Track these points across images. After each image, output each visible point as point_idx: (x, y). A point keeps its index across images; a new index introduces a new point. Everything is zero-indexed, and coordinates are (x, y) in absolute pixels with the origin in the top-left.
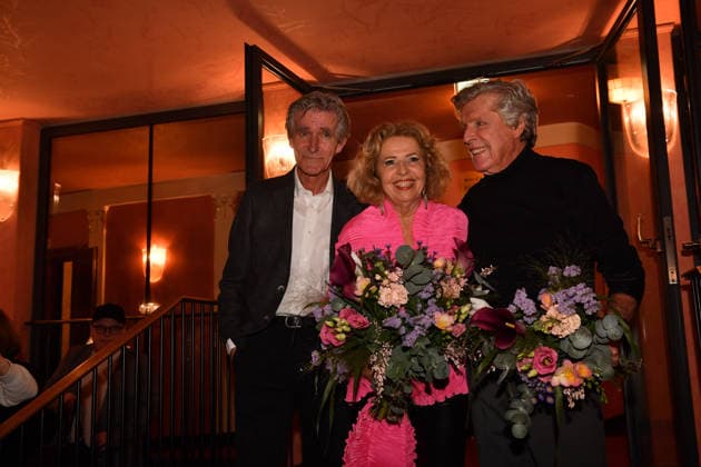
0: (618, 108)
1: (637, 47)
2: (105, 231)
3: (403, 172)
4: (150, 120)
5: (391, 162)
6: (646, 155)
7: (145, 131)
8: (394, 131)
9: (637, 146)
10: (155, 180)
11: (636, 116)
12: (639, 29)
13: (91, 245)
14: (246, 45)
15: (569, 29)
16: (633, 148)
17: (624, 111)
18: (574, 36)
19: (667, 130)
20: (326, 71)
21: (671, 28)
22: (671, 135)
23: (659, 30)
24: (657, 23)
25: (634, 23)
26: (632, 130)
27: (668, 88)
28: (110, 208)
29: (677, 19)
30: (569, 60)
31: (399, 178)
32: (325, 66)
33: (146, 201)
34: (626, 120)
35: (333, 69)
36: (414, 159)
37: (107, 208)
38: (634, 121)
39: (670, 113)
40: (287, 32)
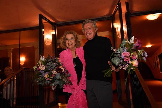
0: (115, 29)
1: (118, 16)
2: (12, 54)
3: (69, 41)
4: (20, 30)
5: (67, 39)
6: (120, 38)
7: (19, 33)
8: (68, 33)
9: (119, 36)
10: (21, 43)
11: (119, 30)
12: (119, 13)
13: (9, 57)
14: (39, 14)
15: (106, 12)
16: (118, 36)
17: (117, 29)
18: (107, 14)
19: (124, 33)
20: (57, 20)
21: (125, 13)
22: (125, 34)
23: (123, 13)
24: (122, 12)
25: (118, 12)
26: (118, 33)
27: (124, 24)
28: (13, 49)
29: (126, 11)
30: (106, 18)
31: (69, 43)
32: (56, 19)
33: (19, 48)
34: (117, 31)
35: (58, 20)
36: (72, 39)
37: (12, 49)
38: (118, 31)
39: (125, 29)
40: (48, 11)
